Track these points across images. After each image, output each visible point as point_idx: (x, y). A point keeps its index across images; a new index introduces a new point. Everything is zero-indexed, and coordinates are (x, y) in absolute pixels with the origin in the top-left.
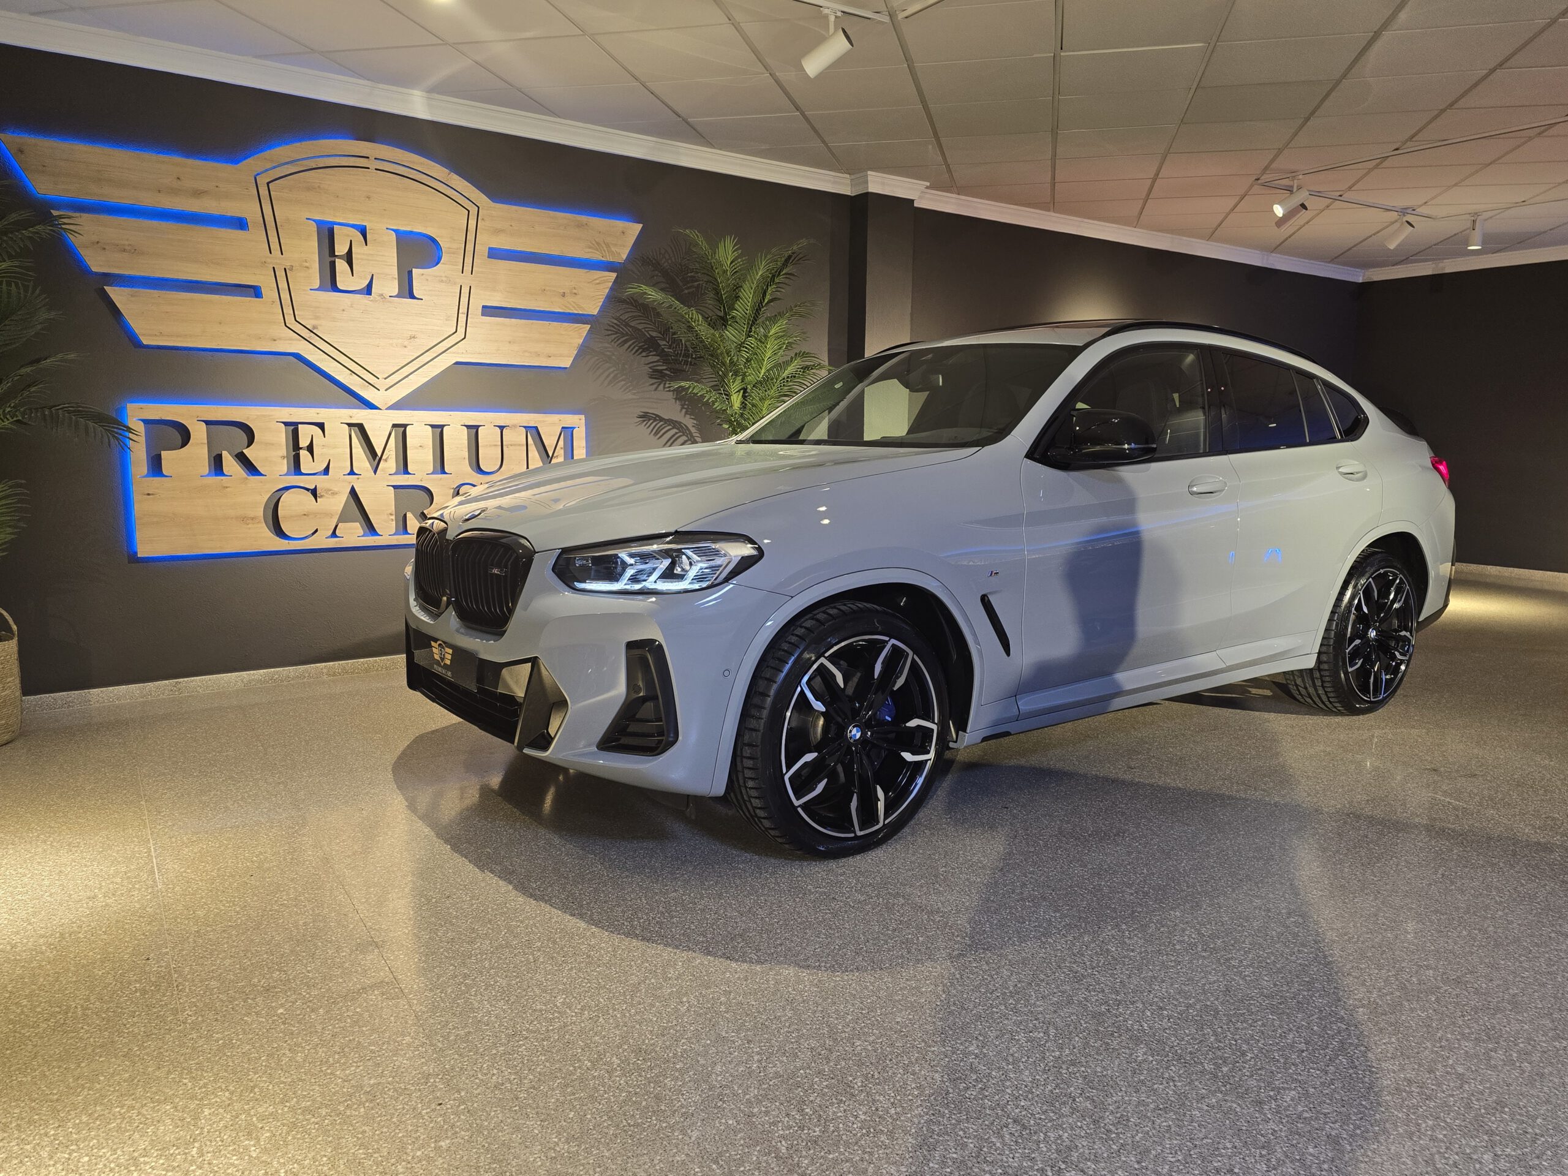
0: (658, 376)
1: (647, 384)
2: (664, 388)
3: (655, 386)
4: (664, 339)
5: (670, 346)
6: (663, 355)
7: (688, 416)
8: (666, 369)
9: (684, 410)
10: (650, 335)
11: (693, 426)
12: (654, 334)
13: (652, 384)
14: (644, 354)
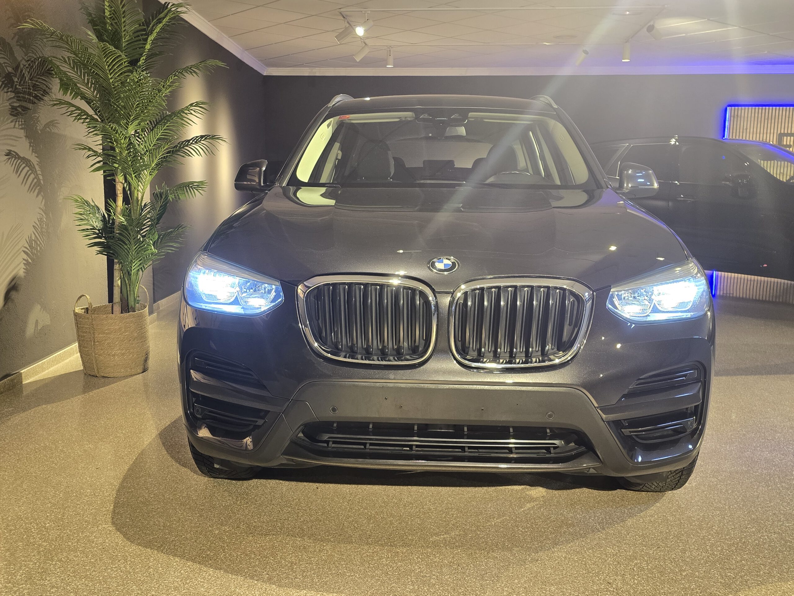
0: (15, 112)
1: (9, 121)
2: (19, 125)
3: (13, 123)
4: (15, 76)
5: (20, 83)
6: (16, 91)
7: (33, 153)
8: (19, 106)
9: (31, 148)
10: (8, 70)
11: (38, 164)
12: (10, 69)
13: (12, 122)
14: (5, 90)
